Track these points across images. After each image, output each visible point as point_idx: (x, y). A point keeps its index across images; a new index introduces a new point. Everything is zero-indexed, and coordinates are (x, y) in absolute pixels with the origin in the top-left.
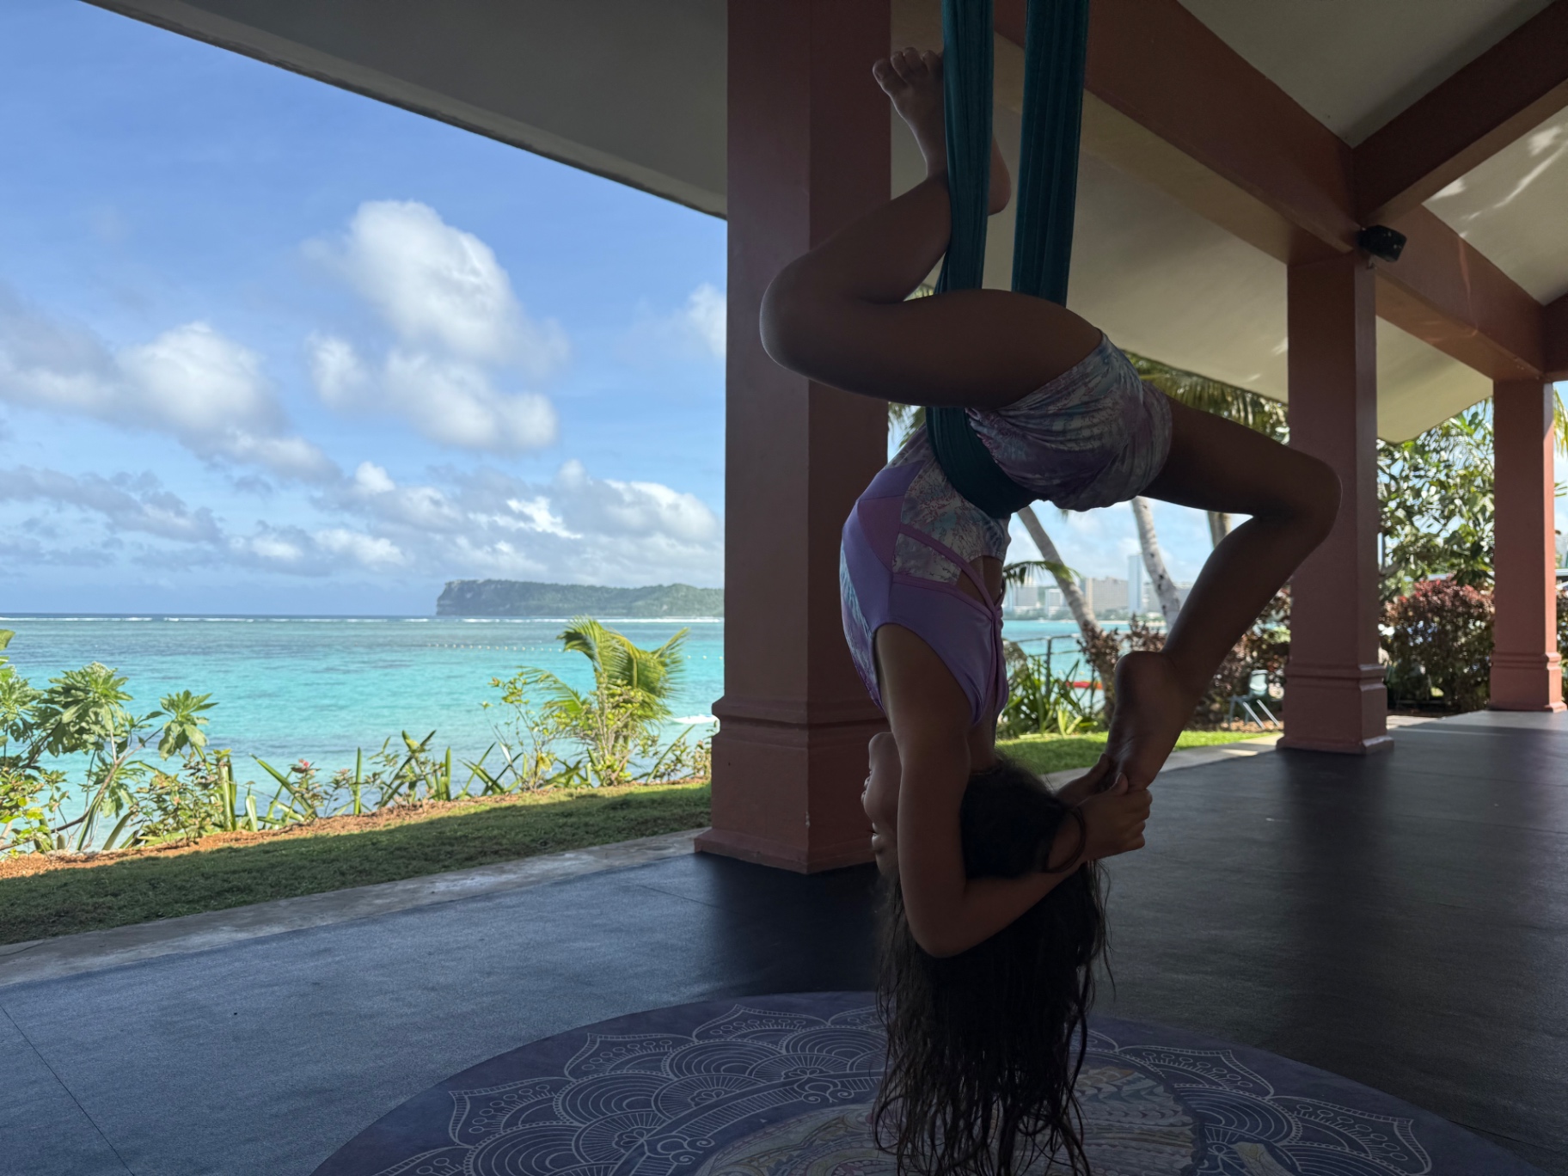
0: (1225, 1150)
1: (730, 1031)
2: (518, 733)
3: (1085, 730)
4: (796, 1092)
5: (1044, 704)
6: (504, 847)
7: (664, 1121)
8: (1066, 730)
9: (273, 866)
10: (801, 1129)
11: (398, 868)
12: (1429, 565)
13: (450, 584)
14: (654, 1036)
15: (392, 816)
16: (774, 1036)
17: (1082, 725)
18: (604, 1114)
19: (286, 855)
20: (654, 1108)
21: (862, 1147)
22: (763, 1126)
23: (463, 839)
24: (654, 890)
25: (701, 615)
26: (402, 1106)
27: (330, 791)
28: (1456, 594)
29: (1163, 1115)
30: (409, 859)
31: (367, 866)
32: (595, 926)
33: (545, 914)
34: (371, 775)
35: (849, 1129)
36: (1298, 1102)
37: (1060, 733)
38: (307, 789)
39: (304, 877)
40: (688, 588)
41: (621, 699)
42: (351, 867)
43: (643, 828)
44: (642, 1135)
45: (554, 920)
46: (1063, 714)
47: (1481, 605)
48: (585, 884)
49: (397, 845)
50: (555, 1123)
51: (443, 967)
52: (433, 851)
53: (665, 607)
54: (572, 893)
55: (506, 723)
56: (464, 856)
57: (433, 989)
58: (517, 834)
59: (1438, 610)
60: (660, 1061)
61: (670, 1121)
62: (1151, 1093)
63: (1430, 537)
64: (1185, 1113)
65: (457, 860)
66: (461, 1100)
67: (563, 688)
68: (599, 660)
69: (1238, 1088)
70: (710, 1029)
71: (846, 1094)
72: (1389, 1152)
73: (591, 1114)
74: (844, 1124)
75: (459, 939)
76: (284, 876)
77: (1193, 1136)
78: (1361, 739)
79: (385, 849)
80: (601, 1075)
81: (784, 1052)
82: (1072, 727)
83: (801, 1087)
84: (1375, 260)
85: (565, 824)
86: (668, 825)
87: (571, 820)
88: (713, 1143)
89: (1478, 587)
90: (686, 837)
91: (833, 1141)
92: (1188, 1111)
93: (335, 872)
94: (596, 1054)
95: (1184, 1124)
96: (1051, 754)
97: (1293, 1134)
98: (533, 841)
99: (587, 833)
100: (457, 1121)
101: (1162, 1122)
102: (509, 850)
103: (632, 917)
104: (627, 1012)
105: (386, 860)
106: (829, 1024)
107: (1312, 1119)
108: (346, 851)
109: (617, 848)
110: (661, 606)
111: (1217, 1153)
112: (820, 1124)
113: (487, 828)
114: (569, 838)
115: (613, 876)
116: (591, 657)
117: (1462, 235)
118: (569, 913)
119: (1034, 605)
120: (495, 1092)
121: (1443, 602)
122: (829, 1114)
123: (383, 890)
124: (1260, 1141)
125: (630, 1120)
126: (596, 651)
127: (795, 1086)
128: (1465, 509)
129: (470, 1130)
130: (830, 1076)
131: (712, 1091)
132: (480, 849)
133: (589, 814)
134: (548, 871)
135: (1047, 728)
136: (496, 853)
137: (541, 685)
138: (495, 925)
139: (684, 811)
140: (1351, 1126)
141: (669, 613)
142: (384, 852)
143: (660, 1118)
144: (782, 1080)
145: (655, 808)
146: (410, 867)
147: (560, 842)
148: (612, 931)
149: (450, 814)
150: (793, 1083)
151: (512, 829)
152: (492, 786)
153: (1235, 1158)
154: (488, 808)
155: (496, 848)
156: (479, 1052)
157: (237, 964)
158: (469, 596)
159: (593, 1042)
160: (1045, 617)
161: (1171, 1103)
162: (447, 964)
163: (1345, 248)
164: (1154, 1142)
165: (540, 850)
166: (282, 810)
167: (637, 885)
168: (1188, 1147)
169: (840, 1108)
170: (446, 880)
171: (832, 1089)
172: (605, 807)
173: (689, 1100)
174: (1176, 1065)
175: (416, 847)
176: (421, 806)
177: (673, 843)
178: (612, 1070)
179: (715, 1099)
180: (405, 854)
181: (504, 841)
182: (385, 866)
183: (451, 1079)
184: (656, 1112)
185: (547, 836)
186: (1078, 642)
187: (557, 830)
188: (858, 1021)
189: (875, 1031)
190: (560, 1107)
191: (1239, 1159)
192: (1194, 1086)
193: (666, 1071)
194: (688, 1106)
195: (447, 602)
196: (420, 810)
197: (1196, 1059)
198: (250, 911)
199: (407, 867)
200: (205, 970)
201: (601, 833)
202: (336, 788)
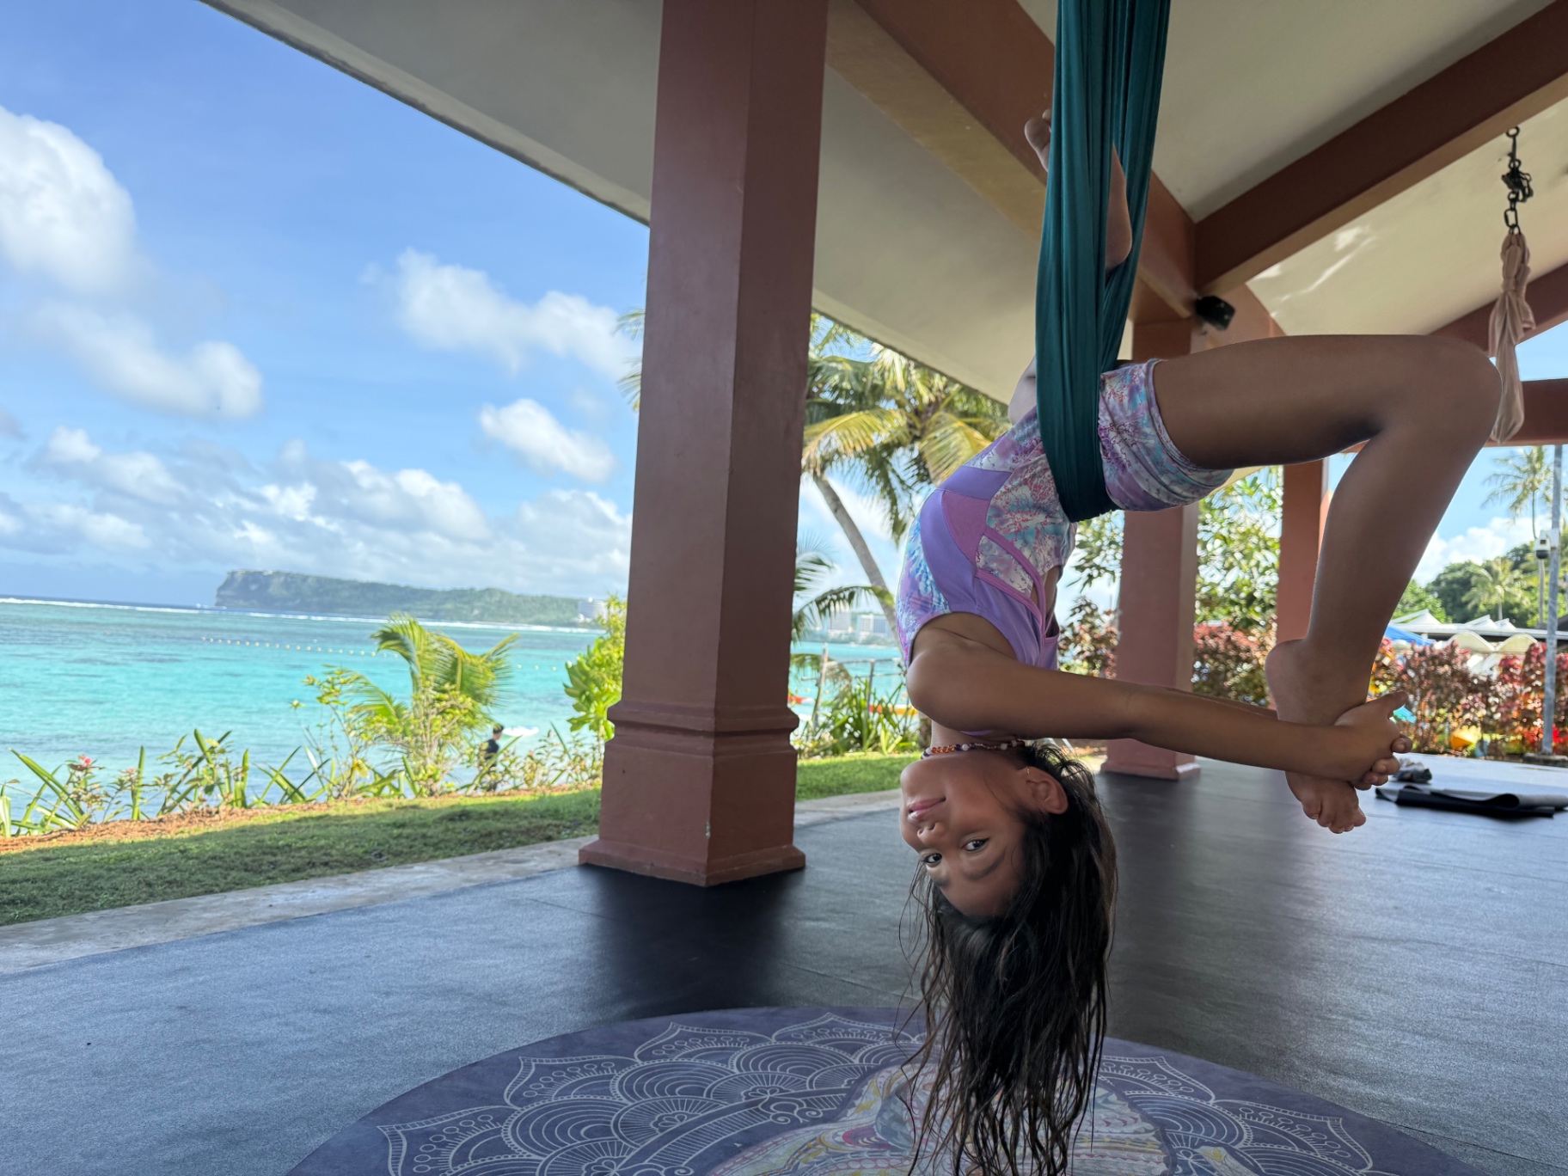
0: (1192, 1156)
1: (673, 1051)
2: (332, 737)
3: (904, 749)
4: (763, 1113)
5: (868, 724)
6: (335, 858)
7: (631, 1150)
8: (887, 748)
9: (61, 875)
10: (780, 1152)
11: (216, 879)
12: (1211, 611)
13: (233, 574)
14: (593, 1058)
15: (184, 823)
16: (723, 1055)
17: (902, 745)
18: (563, 1145)
19: (76, 863)
20: (616, 1136)
21: (849, 1168)
22: (739, 1151)
23: (287, 849)
24: (548, 904)
25: (515, 622)
26: (325, 1146)
27: (112, 792)
28: (1229, 639)
29: (1125, 1123)
30: (226, 869)
31: (177, 876)
32: (493, 941)
33: (432, 929)
34: (162, 777)
35: (830, 1150)
36: (1240, 1105)
37: (882, 752)
38: (85, 790)
39: (102, 888)
40: (503, 593)
41: (448, 704)
42: (159, 877)
43: (487, 840)
44: (612, 1166)
45: (444, 936)
46: (884, 733)
47: (1248, 650)
48: (468, 898)
49: (210, 853)
50: (510, 1157)
51: (331, 987)
52: (254, 861)
53: (476, 612)
54: (455, 907)
55: (318, 726)
56: (292, 866)
57: (325, 1011)
58: (347, 845)
59: (1213, 653)
60: (608, 1084)
61: (638, 1150)
62: (1106, 1101)
63: (1214, 585)
64: (1144, 1120)
65: (283, 871)
66: (394, 1136)
67: (374, 691)
68: (418, 663)
69: (1181, 1093)
70: (652, 1049)
71: (814, 1113)
72: (1333, 1150)
73: (548, 1145)
74: (823, 1145)
75: (341, 955)
76: (77, 886)
77: (1159, 1143)
78: (1175, 765)
79: (197, 858)
80: (547, 1102)
81: (736, 1070)
82: (893, 746)
83: (767, 1106)
84: (1208, 327)
85: (399, 836)
86: (514, 838)
87: (407, 831)
88: (692, 1172)
89: (1248, 634)
90: (545, 850)
91: (818, 1163)
92: (1147, 1118)
93: (140, 882)
94: (534, 1079)
95: (1147, 1131)
96: (884, 771)
97: (1245, 1136)
98: (366, 852)
99: (425, 845)
100: (396, 1159)
101: (1125, 1129)
102: (341, 862)
103: (530, 932)
104: (554, 1033)
105: (200, 869)
106: (773, 1040)
107: (1257, 1120)
108: (149, 860)
109: (471, 861)
110: (472, 610)
111: (1185, 1158)
112: (799, 1146)
113: (312, 837)
114: (405, 850)
115: (496, 889)
116: (408, 659)
117: (1273, 315)
118: (459, 928)
119: (847, 629)
120: (431, 1125)
121: (1217, 643)
122: (804, 1135)
123: (210, 902)
124: (1219, 1145)
125: (593, 1151)
126: (415, 654)
127: (759, 1106)
128: (1244, 562)
129: (414, 1169)
130: (792, 1095)
131: (674, 1115)
132: (307, 860)
133: (424, 825)
134: (398, 884)
135: (870, 746)
136: (326, 864)
137: (350, 686)
138: (379, 941)
139: (530, 823)
140: (1292, 1127)
141: (480, 618)
142: (196, 861)
143: (626, 1147)
144: (744, 1101)
145: (499, 820)
146: (230, 878)
147: (397, 855)
148: (513, 948)
149: (252, 822)
150: (756, 1103)
151: (340, 839)
152: (293, 794)
153: (1204, 1163)
154: (297, 817)
155: (326, 859)
156: (399, 1081)
157: (75, 986)
158: (253, 587)
159: (528, 1066)
160: (855, 641)
161: (1128, 1111)
162: (335, 983)
163: (1185, 313)
164: (1126, 1150)
165: (375, 863)
166: (42, 813)
167: (527, 899)
168: (1158, 1153)
169: (813, 1128)
170: (283, 893)
171: (798, 1109)
172: (442, 819)
173: (651, 1125)
174: (1120, 1073)
175: (233, 856)
176: (217, 812)
177: (532, 856)
178: (557, 1096)
179: (679, 1124)
180: (220, 863)
181: (334, 852)
182: (200, 876)
183: (375, 1112)
184: (620, 1140)
185: (382, 848)
186: (899, 666)
187: (392, 842)
188: (802, 1037)
189: (822, 1047)
190: (510, 1137)
191: (1207, 1163)
192: (1142, 1093)
193: (617, 1095)
194: (653, 1132)
195: (228, 593)
196: (217, 817)
197: (1137, 1066)
198: (49, 926)
199: (225, 878)
200: (36, 993)
201: (442, 845)
202: (119, 790)
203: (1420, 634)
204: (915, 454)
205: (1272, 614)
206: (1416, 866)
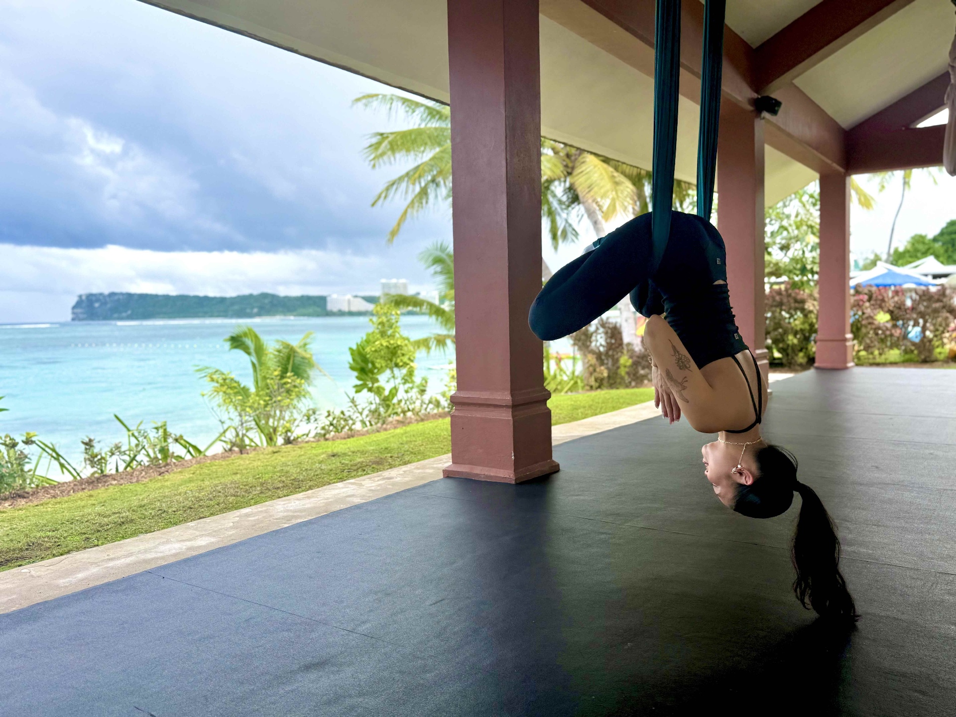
13: (81, 296)
53: (256, 310)
63: (778, 262)
84: (765, 115)
110: (253, 310)
115: (412, 492)
128: (798, 245)
141: (259, 314)
158: (96, 305)
163: (750, 108)
167: (431, 496)
195: (78, 310)
203: (926, 275)
204: (568, 185)
205: (816, 277)
206: (894, 444)
